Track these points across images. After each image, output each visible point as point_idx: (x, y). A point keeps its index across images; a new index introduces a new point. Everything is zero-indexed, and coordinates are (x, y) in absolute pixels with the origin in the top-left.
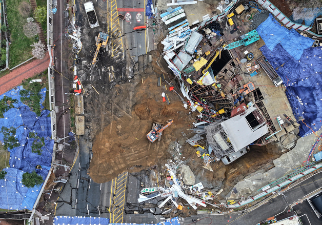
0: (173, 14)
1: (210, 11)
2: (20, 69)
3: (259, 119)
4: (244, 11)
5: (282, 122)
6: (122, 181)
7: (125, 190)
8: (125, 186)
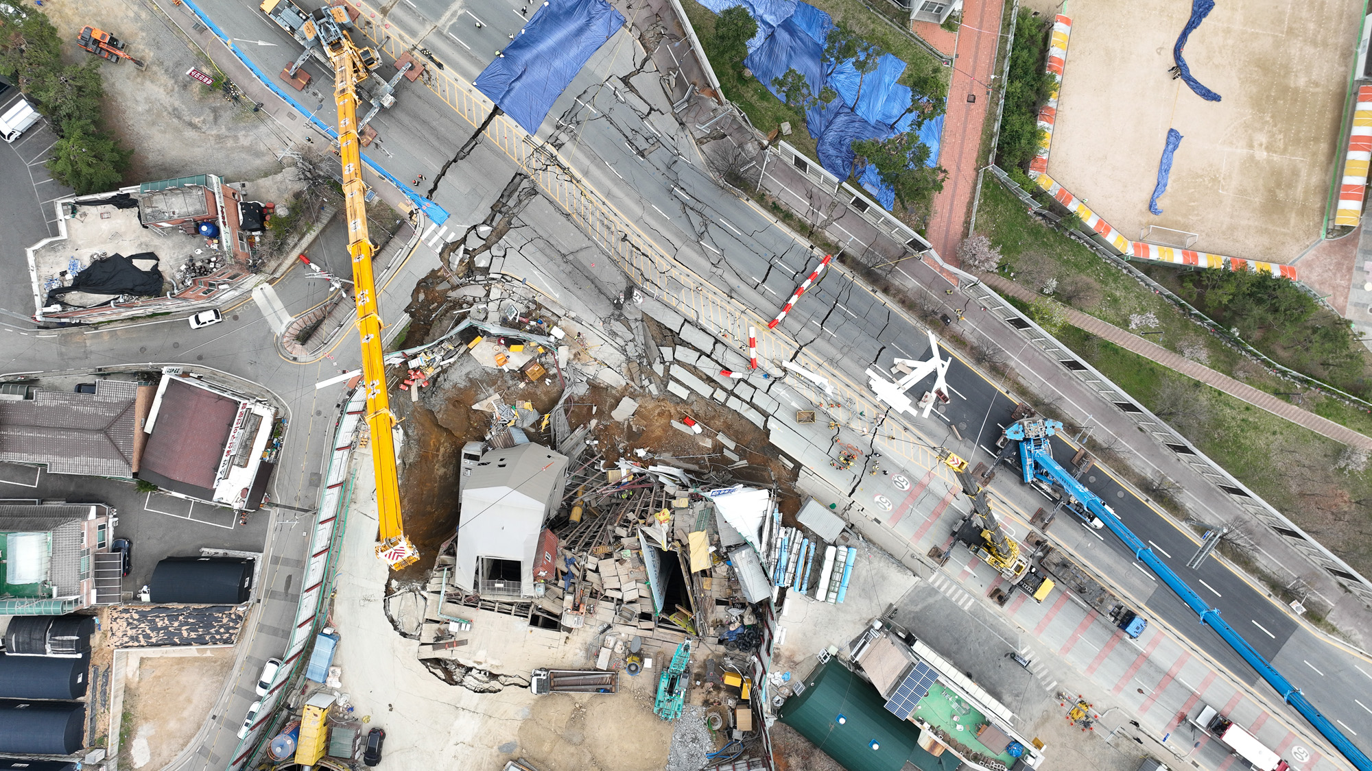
0: (837, 577)
1: (787, 654)
2: (968, 190)
3: (497, 585)
4: (735, 722)
5: (453, 627)
6: (591, 219)
7: (567, 209)
8: (574, 216)
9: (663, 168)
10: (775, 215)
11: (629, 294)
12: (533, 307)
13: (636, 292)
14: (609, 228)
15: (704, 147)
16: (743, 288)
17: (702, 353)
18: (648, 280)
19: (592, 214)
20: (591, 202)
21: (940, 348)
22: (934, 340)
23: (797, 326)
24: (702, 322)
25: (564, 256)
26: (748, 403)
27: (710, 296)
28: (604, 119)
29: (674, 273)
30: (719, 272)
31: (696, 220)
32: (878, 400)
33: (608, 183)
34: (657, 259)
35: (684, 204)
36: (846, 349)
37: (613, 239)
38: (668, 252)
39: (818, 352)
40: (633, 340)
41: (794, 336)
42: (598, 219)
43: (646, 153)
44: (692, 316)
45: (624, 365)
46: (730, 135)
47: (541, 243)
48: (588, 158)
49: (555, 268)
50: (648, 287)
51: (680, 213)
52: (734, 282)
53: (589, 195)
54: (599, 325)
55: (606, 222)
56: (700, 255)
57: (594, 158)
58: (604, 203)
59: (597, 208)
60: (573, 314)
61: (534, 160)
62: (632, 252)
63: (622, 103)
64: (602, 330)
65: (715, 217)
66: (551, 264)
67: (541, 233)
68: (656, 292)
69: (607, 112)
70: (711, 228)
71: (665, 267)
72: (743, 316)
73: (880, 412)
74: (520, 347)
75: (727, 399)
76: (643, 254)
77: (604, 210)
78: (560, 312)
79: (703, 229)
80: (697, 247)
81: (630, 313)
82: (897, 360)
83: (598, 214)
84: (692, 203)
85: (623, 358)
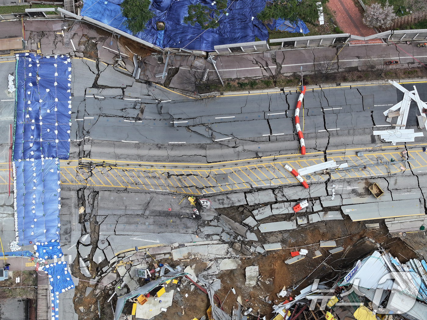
6: (140, 180)
7: (122, 186)
8: (130, 187)
9: (158, 117)
10: (245, 90)
11: (198, 206)
12: (149, 260)
13: (201, 201)
14: (155, 177)
15: (171, 85)
16: (263, 146)
17: (270, 204)
18: (203, 188)
19: (139, 177)
20: (133, 170)
21: (403, 85)
22: (396, 84)
23: (312, 142)
24: (255, 185)
25: (143, 215)
26: (322, 211)
27: (247, 166)
28: (101, 117)
29: (215, 171)
30: (240, 149)
31: (201, 130)
32: (395, 144)
33: (134, 152)
34: (198, 172)
35: (188, 127)
36: (351, 132)
37: (163, 181)
38: (201, 162)
39: (337, 146)
40: (223, 231)
41: (315, 149)
42: (145, 177)
43: (140, 116)
44: (247, 187)
45: (231, 250)
46: (181, 66)
47: (124, 219)
48: (111, 146)
49: (144, 227)
50: (205, 192)
51: (189, 134)
52: (254, 147)
53: (128, 168)
54: (196, 238)
55: (150, 175)
56: (221, 148)
57: (113, 145)
58: (140, 165)
59: (138, 171)
60: (176, 245)
61: (81, 175)
62: (180, 180)
63: (104, 99)
64: (201, 239)
65: (211, 120)
66: (140, 227)
67: (119, 213)
68: (213, 191)
69: (99, 112)
70: (215, 127)
71: (206, 172)
72: (276, 162)
73: (401, 150)
74: (162, 291)
75: (308, 219)
76: (188, 175)
77: (143, 169)
78: (168, 250)
79: (210, 132)
80: (216, 146)
81: (208, 215)
82: (385, 113)
83: (142, 174)
84: (191, 122)
85: (226, 246)
